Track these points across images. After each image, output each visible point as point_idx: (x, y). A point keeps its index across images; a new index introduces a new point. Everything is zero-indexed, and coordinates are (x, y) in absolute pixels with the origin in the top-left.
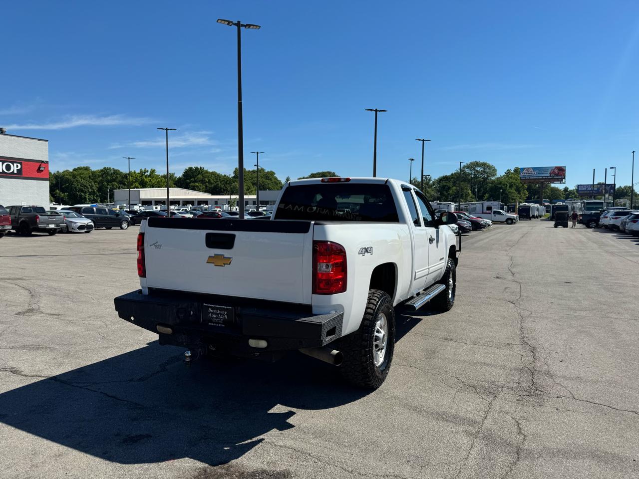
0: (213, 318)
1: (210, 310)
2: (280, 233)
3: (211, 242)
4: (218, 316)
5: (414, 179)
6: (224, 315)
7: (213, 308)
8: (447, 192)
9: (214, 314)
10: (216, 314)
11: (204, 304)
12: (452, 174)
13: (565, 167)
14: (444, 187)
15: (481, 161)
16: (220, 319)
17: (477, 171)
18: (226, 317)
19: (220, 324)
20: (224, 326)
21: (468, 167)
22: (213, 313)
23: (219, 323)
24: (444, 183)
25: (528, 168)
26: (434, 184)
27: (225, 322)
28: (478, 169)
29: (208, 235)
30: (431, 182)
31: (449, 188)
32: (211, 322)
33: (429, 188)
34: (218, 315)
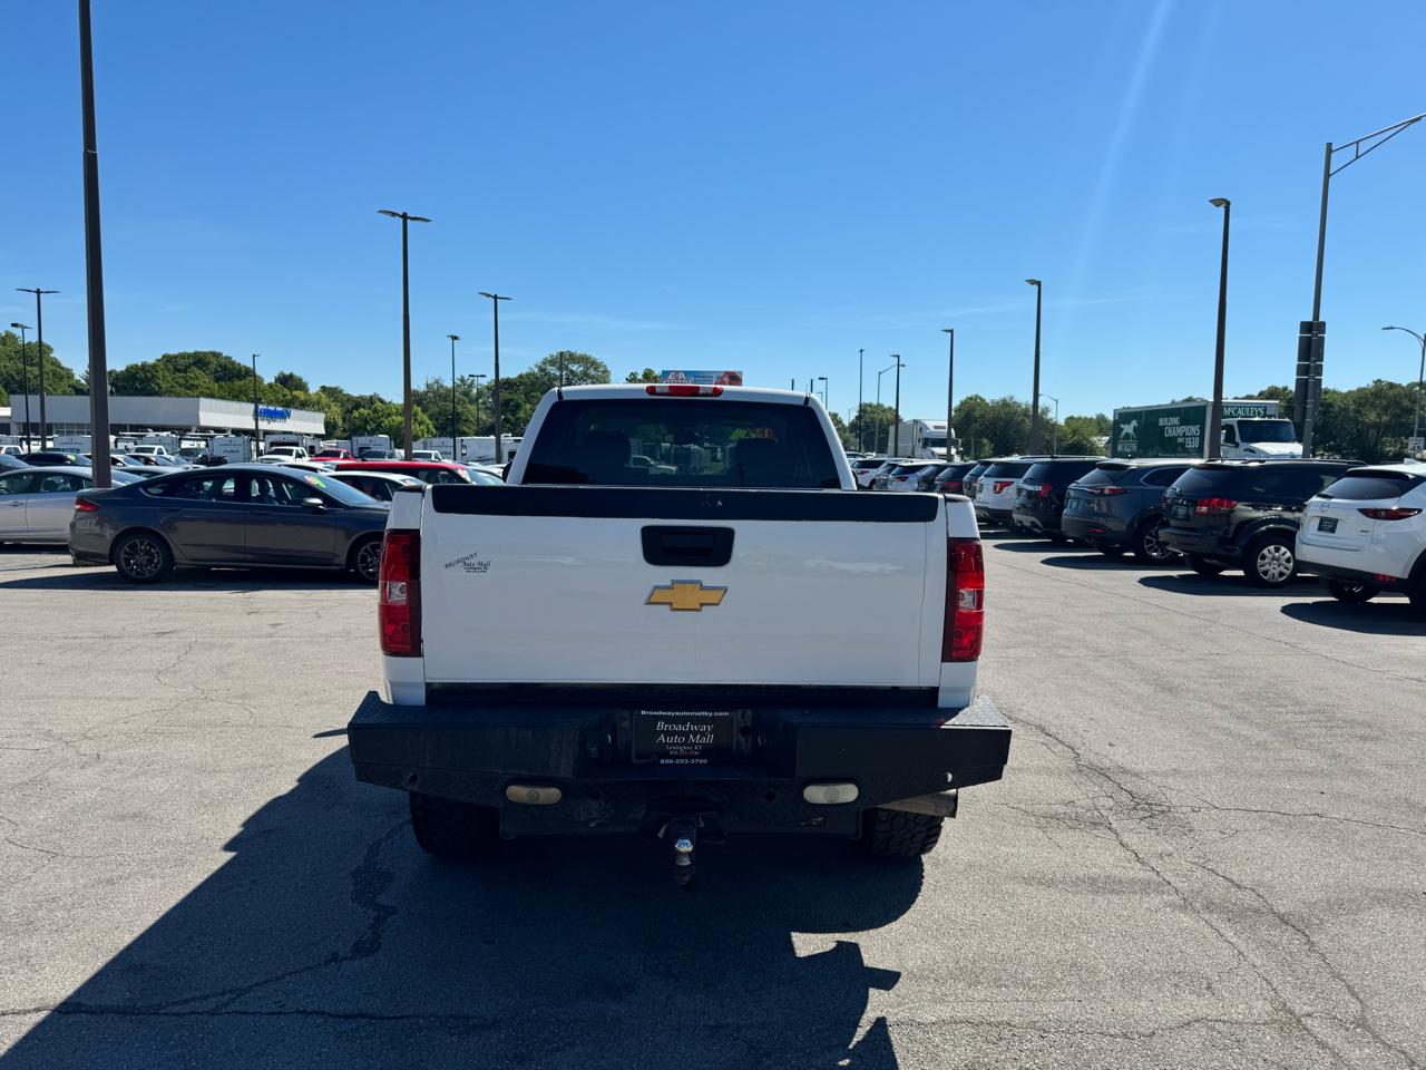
0: (673, 744)
1: (661, 725)
2: (861, 523)
3: (659, 549)
4: (687, 738)
5: (437, 382)
6: (703, 734)
7: (668, 720)
8: (513, 415)
9: (673, 733)
10: (680, 733)
11: (643, 712)
12: (521, 376)
13: (741, 373)
14: (507, 403)
15: (579, 351)
16: (693, 745)
17: (572, 372)
18: (710, 739)
19: (695, 757)
20: (705, 761)
21: (552, 362)
22: (668, 733)
23: (690, 758)
24: (504, 395)
25: (677, 372)
26: (480, 394)
27: (706, 751)
28: (574, 367)
29: (646, 531)
30: (475, 391)
31: (518, 406)
32: (667, 756)
33: (471, 402)
34: (684, 736)
